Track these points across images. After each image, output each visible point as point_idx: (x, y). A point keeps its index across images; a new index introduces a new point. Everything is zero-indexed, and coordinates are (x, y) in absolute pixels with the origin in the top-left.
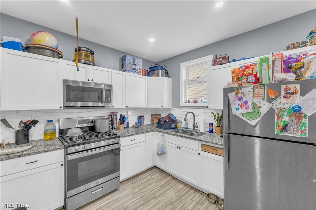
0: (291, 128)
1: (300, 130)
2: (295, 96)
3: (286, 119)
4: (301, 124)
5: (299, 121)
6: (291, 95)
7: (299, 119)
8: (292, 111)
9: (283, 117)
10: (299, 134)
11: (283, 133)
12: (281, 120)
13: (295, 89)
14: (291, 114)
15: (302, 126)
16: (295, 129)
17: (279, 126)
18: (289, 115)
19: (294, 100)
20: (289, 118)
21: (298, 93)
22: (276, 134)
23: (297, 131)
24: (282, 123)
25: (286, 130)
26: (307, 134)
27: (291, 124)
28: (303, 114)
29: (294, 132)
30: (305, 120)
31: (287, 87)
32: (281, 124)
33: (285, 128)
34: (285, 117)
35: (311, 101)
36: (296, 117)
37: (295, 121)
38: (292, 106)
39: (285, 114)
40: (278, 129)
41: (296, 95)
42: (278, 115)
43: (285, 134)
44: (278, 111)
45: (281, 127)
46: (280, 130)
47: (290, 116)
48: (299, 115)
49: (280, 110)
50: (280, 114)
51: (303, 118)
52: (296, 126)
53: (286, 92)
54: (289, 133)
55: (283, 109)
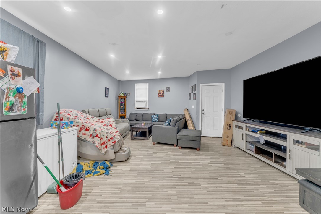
0: (16, 107)
1: (22, 108)
2: (18, 78)
3: (12, 99)
4: (23, 103)
5: (21, 100)
6: (16, 77)
7: (21, 99)
8: (17, 92)
9: (10, 97)
10: (22, 112)
11: (10, 113)
12: (8, 100)
13: (18, 72)
14: (16, 95)
15: (24, 105)
16: (19, 108)
17: (7, 107)
18: (15, 95)
19: (18, 82)
20: (14, 98)
21: (21, 76)
22: (4, 115)
23: (21, 109)
24: (9, 103)
25: (13, 110)
26: (27, 111)
27: (16, 104)
28: (24, 95)
29: (18, 111)
30: (25, 99)
31: (12, 68)
32: (8, 105)
33: (11, 109)
34: (11, 97)
35: (28, 85)
36: (19, 98)
37: (19, 100)
38: (16, 87)
39: (12, 94)
40: (6, 110)
41: (20, 78)
42: (7, 95)
43: (11, 114)
44: (7, 90)
45: (8, 108)
46: (7, 111)
47: (15, 97)
48: (21, 96)
49: (9, 91)
50: (8, 95)
51: (23, 98)
52: (19, 105)
53: (11, 73)
54: (14, 112)
55: (12, 89)
